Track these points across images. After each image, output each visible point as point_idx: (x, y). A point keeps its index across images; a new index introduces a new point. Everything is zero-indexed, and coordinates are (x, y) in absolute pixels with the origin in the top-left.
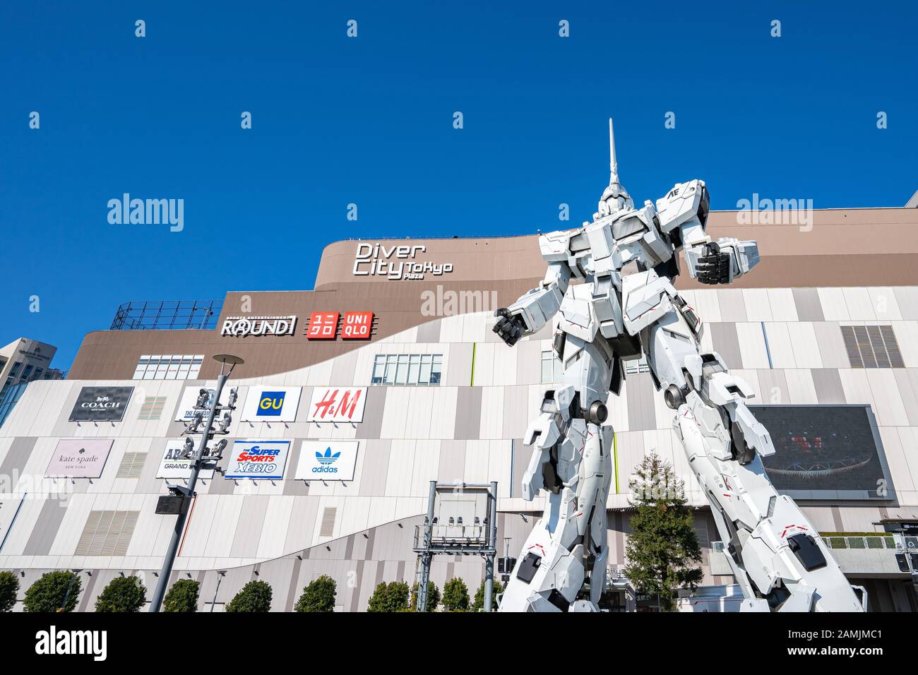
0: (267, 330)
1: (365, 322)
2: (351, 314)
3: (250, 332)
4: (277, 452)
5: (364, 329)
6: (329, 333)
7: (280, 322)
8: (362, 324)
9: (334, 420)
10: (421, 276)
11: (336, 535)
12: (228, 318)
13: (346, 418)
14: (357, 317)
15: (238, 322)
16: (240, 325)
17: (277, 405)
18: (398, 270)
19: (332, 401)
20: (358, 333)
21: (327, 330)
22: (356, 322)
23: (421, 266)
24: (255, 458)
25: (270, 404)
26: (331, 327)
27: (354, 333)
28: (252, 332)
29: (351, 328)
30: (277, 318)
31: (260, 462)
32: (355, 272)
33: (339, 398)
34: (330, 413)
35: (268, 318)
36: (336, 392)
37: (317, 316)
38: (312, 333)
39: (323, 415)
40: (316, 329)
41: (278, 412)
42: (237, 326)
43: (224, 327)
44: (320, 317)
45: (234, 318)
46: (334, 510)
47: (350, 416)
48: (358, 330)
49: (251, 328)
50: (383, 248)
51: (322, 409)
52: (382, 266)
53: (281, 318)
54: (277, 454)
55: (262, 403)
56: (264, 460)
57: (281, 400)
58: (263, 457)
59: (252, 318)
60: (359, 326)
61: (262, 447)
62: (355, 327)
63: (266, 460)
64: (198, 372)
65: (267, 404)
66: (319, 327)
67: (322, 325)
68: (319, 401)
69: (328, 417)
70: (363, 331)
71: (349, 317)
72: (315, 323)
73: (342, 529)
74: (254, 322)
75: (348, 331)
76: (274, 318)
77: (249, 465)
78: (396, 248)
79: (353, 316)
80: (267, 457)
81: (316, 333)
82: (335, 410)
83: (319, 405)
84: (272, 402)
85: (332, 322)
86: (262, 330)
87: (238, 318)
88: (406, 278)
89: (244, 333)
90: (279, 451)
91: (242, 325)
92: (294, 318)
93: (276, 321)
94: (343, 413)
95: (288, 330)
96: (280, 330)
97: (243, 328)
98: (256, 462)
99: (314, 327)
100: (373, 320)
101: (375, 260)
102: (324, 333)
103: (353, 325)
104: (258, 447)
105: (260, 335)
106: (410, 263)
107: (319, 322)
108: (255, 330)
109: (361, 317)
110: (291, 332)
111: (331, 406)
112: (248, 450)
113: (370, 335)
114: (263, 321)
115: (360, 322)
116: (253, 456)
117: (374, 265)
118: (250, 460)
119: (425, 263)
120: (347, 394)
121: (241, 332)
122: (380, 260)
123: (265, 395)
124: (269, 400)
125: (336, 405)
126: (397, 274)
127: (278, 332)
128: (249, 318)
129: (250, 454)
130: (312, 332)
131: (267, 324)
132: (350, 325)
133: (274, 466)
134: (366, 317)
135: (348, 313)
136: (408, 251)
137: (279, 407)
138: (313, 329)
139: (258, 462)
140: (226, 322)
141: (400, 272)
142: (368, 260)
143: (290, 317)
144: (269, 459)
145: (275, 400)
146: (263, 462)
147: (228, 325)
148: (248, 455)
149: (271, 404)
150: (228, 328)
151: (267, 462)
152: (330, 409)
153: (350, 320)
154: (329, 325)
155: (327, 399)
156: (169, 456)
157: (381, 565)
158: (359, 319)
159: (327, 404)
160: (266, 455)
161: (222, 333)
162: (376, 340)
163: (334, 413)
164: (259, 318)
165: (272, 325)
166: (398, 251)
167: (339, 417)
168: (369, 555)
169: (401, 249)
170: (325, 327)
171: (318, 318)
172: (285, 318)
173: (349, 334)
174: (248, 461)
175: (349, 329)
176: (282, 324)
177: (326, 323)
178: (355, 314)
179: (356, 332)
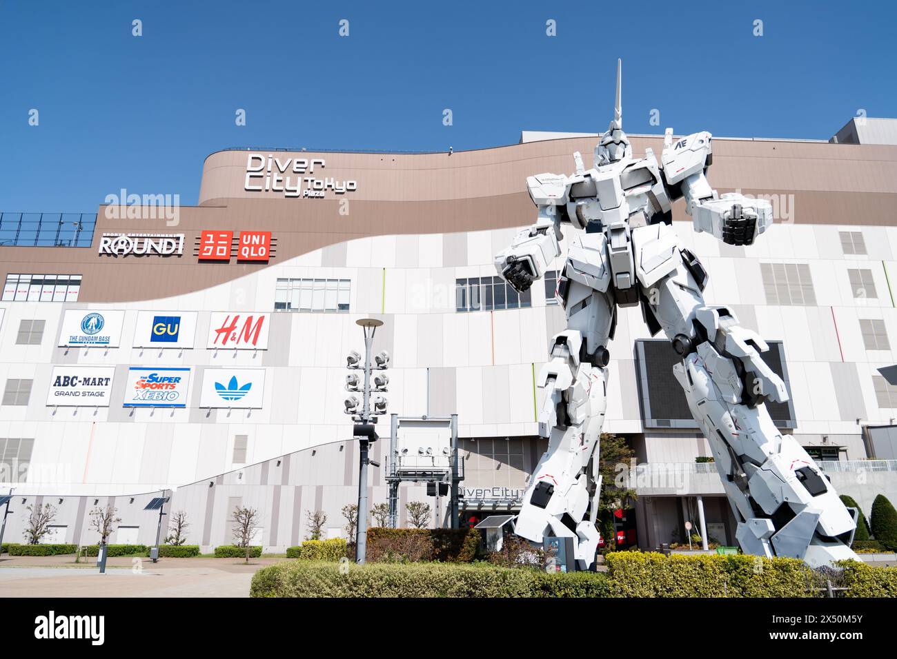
0: (153, 249)
1: (263, 243)
2: (247, 233)
3: (132, 251)
4: (177, 380)
5: (262, 250)
6: (224, 254)
7: (166, 240)
8: (260, 245)
9: (238, 347)
10: (322, 193)
11: (249, 462)
12: (105, 235)
13: (250, 345)
14: (254, 237)
15: (118, 238)
16: (120, 243)
17: (172, 330)
18: (296, 186)
19: (233, 327)
20: (256, 255)
21: (221, 251)
22: (253, 243)
23: (322, 183)
24: (154, 386)
25: (164, 330)
26: (225, 248)
27: (252, 254)
28: (136, 251)
29: (247, 248)
30: (163, 235)
31: (160, 390)
32: (248, 188)
33: (240, 324)
34: (232, 339)
35: (153, 235)
36: (236, 318)
37: (208, 235)
38: (204, 254)
39: (224, 342)
40: (208, 250)
41: (174, 339)
42: (117, 243)
43: (102, 245)
44: (212, 236)
45: (112, 235)
46: (245, 437)
47: (254, 343)
48: (256, 251)
49: (134, 246)
50: (277, 160)
51: (223, 335)
52: (276, 181)
53: (167, 236)
54: (178, 382)
55: (156, 327)
56: (164, 387)
57: (177, 325)
58: (163, 385)
59: (133, 235)
60: (257, 247)
61: (161, 374)
62: (253, 248)
63: (166, 388)
64: (77, 294)
65: (161, 329)
66: (211, 248)
67: (215, 246)
68: (220, 327)
69: (230, 344)
70: (262, 253)
71: (245, 236)
72: (206, 242)
73: (255, 455)
74: (137, 239)
75: (245, 253)
76: (158, 236)
77: (148, 393)
78: (291, 161)
79: (249, 236)
80: (167, 385)
81: (209, 254)
82: (237, 336)
83: (219, 331)
84: (167, 327)
85: (226, 242)
86: (146, 249)
87: (116, 235)
88: (306, 195)
89: (126, 252)
90: (180, 378)
91: (122, 243)
92: (182, 236)
93: (161, 240)
94: (246, 340)
95: (177, 249)
96: (168, 249)
97: (123, 247)
98: (156, 390)
99: (206, 247)
100: (271, 240)
101: (268, 174)
102: (218, 254)
103: (250, 246)
104: (156, 375)
105: (145, 254)
107: (211, 242)
108: (138, 249)
109: (258, 236)
110: (180, 252)
111: (233, 332)
112: (146, 378)
113: (269, 257)
114: (146, 239)
115: (257, 243)
116: (151, 383)
117: (267, 178)
118: (149, 388)
119: (327, 179)
120: (250, 319)
121: (123, 250)
122: (275, 174)
123: (157, 320)
124: (164, 325)
125: (238, 331)
126: (295, 191)
127: (165, 252)
128: (129, 235)
129: (148, 381)
130: (205, 252)
131: (151, 242)
132: (246, 245)
133: (177, 394)
134: (263, 237)
135: (243, 233)
136: (305, 165)
137: (174, 333)
138: (205, 250)
139: (158, 390)
140: (103, 240)
141: (298, 188)
142: (261, 174)
143: (178, 235)
144: (169, 387)
145: (169, 325)
146: (164, 390)
147: (106, 242)
148: (146, 382)
149: (166, 330)
150: (106, 246)
151: (168, 390)
152: (231, 335)
153: (246, 241)
154: (223, 245)
155: (228, 325)
156: (58, 383)
157: (298, 490)
158: (256, 240)
159: (229, 330)
160: (166, 382)
161: (101, 251)
163: (236, 340)
164: (141, 235)
165: (157, 244)
166: (295, 165)
167: (242, 344)
168: (285, 481)
170: (219, 248)
171: (210, 237)
172: (171, 236)
173: (246, 255)
174: (147, 388)
175: (246, 250)
176: (170, 244)
177: (220, 242)
178: (252, 234)
179: (254, 253)
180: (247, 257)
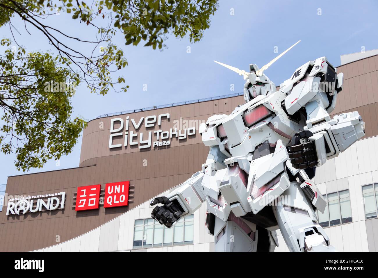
0: (43, 207)
1: (123, 191)
2: (111, 185)
3: (29, 210)
5: (122, 197)
6: (94, 204)
7: (53, 199)
8: (121, 193)
10: (168, 142)
12: (11, 200)
14: (116, 187)
15: (18, 203)
16: (20, 205)
18: (147, 139)
20: (118, 202)
21: (92, 202)
22: (115, 192)
23: (167, 132)
26: (94, 199)
27: (115, 202)
28: (32, 210)
29: (111, 197)
30: (50, 195)
32: (111, 146)
35: (43, 196)
37: (82, 191)
38: (79, 206)
40: (82, 202)
42: (18, 206)
43: (9, 208)
44: (84, 191)
45: (16, 199)
48: (118, 199)
49: (30, 206)
50: (133, 120)
52: (133, 137)
53: (53, 195)
59: (30, 198)
60: (118, 195)
62: (115, 196)
66: (85, 200)
67: (87, 198)
70: (122, 200)
71: (109, 187)
72: (81, 196)
74: (32, 201)
75: (110, 201)
76: (47, 196)
78: (143, 120)
79: (112, 187)
81: (83, 206)
85: (95, 195)
86: (39, 208)
87: (19, 199)
88: (156, 146)
89: (24, 212)
91: (22, 205)
92: (63, 194)
93: (49, 199)
95: (60, 205)
96: (54, 206)
97: (23, 208)
99: (81, 201)
100: (130, 188)
101: (127, 133)
102: (90, 205)
103: (113, 195)
105: (38, 212)
106: (158, 132)
107: (85, 195)
108: (33, 209)
109: (119, 186)
110: (62, 207)
113: (129, 202)
114: (39, 200)
115: (119, 192)
117: (126, 137)
119: (171, 130)
121: (22, 211)
122: (131, 132)
126: (147, 144)
127: (52, 208)
131: (42, 202)
132: (110, 195)
134: (123, 186)
135: (108, 185)
136: (154, 121)
138: (80, 203)
141: (149, 141)
142: (121, 134)
143: (59, 194)
147: (11, 206)
150: (11, 209)
153: (110, 191)
154: (93, 197)
158: (117, 189)
162: (134, 207)
164: (35, 197)
165: (46, 203)
166: (146, 122)
169: (149, 120)
170: (90, 200)
171: (83, 192)
172: (56, 194)
173: (110, 203)
175: (110, 199)
176: (55, 202)
177: (90, 195)
178: (114, 184)
179: (116, 201)
180: (111, 204)
